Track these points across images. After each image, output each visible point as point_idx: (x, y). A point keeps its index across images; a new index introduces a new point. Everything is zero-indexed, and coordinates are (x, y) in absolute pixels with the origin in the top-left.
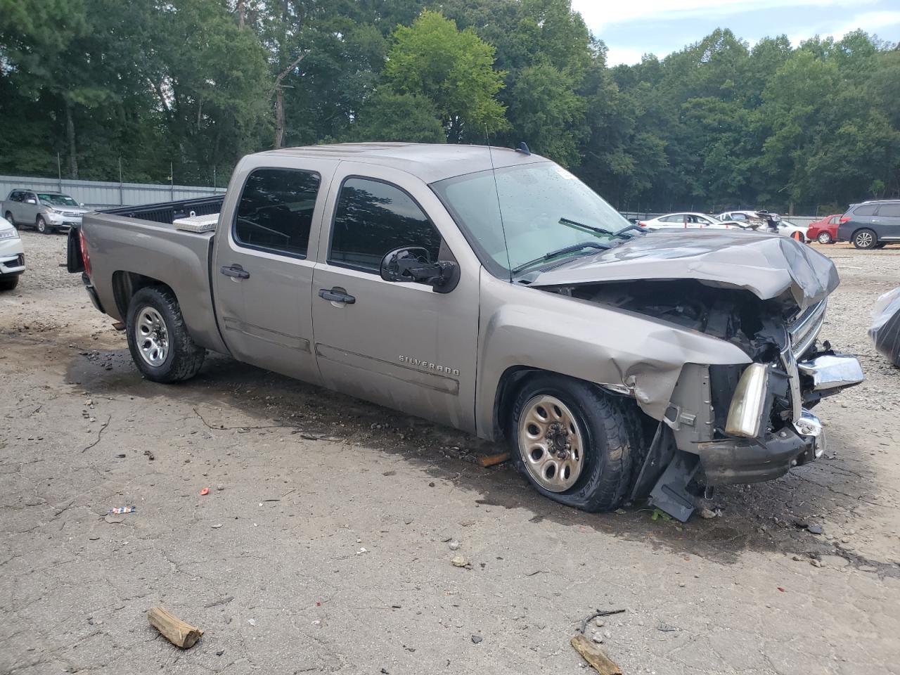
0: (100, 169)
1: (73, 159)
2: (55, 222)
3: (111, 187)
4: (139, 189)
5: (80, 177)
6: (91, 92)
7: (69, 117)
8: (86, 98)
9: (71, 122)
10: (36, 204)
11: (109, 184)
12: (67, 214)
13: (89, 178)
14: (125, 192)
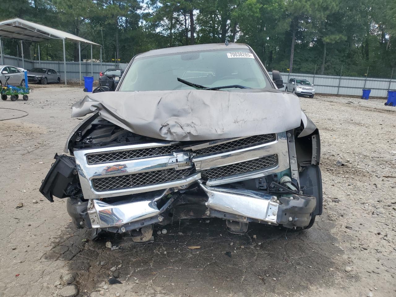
0: (333, 70)
1: (323, 66)
2: (298, 91)
3: (336, 78)
4: (354, 80)
5: (325, 74)
6: (333, 37)
7: (325, 48)
8: (331, 40)
9: (325, 50)
10: (294, 84)
11: (335, 77)
12: (303, 89)
13: (328, 74)
14: (342, 81)
